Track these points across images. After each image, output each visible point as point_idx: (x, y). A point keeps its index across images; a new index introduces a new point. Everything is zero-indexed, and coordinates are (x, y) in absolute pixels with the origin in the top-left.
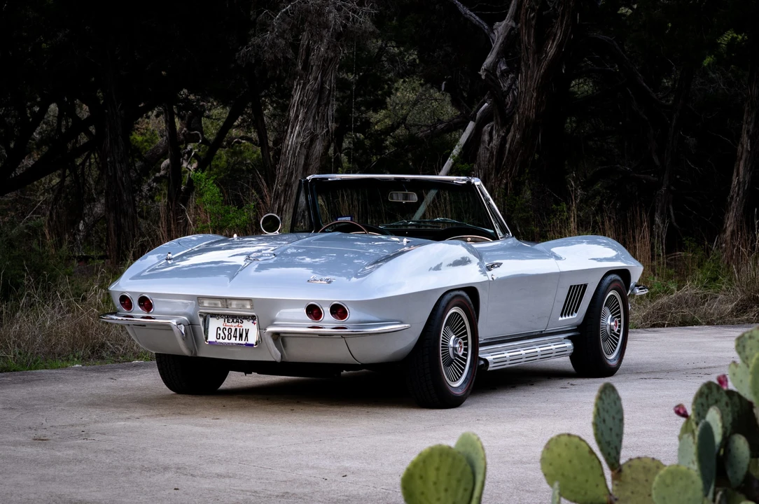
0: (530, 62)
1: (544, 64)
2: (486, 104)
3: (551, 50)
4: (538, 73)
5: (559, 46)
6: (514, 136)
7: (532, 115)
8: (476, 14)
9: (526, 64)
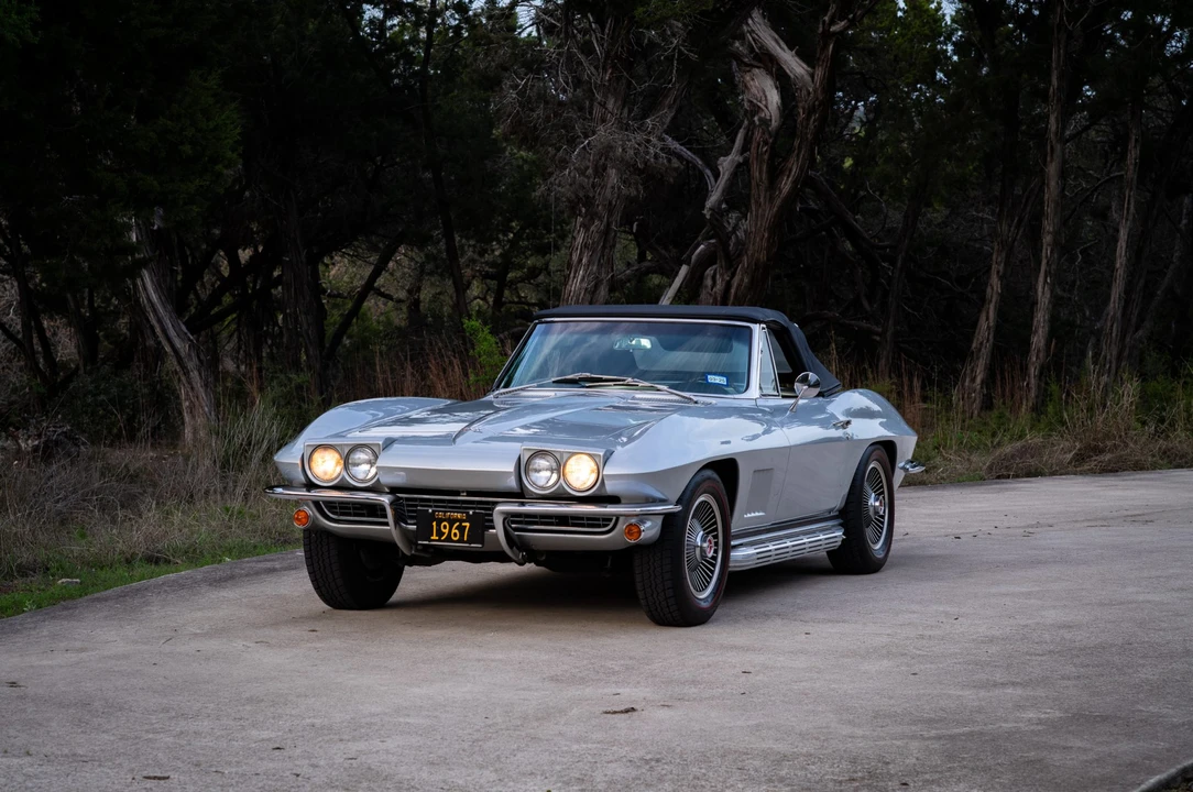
0: (762, 200)
1: (778, 202)
2: (702, 246)
3: (786, 185)
4: (770, 212)
5: (795, 182)
6: (742, 280)
7: (763, 257)
8: (688, 149)
9: (757, 202)
